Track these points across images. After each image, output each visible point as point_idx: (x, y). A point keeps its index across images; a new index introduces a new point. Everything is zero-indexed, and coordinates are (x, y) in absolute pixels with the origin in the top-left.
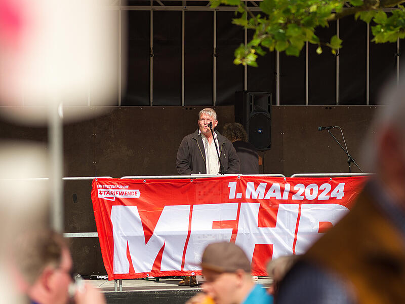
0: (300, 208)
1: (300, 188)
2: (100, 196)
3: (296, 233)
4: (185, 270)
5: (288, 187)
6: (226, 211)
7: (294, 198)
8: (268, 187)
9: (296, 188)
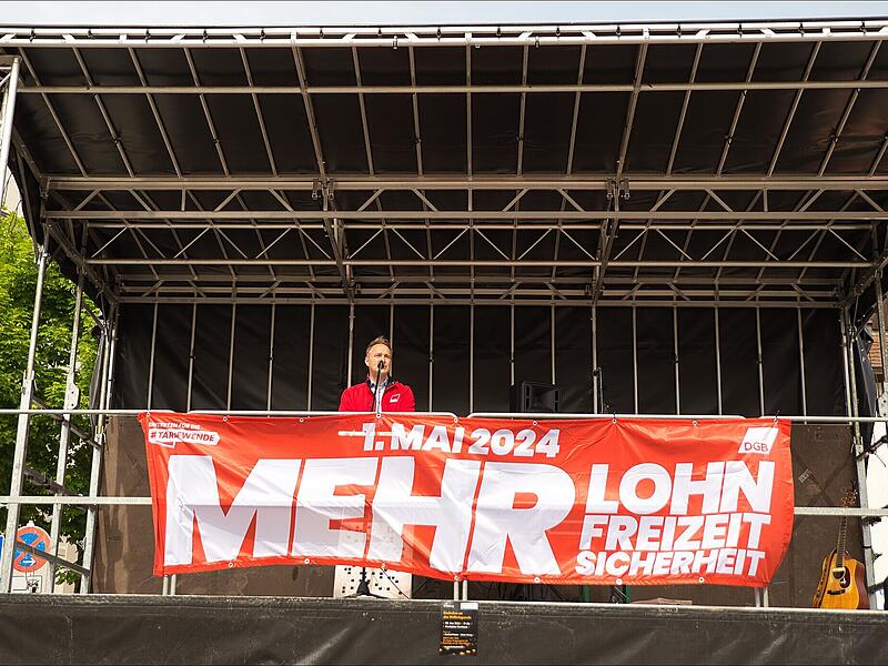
0: (482, 468)
1: (481, 436)
2: (151, 440)
3: (474, 507)
4: (293, 554)
5: (460, 432)
6: (356, 471)
7: (471, 450)
8: (428, 432)
9: (475, 435)
